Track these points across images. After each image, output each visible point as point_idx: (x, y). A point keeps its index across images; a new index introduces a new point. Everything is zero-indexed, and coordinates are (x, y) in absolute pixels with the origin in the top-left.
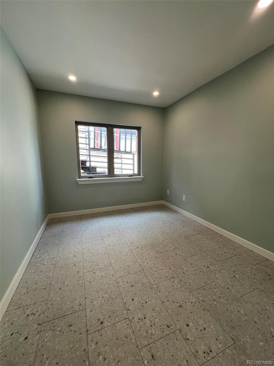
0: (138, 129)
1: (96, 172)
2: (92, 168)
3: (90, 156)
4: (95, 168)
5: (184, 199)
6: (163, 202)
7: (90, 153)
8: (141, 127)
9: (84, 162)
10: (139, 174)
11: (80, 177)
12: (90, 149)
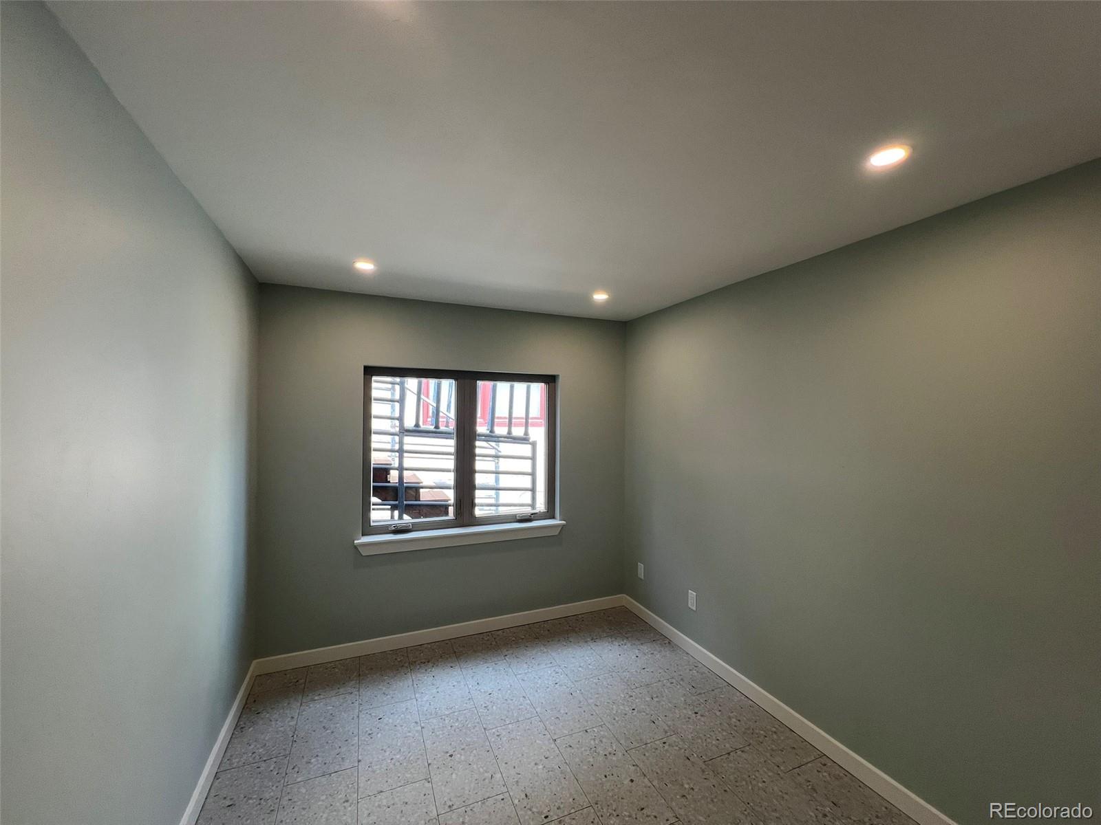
0: (550, 380)
1: (420, 501)
2: (407, 488)
3: (401, 451)
4: (415, 490)
5: (692, 604)
6: (625, 600)
7: (401, 443)
8: (558, 375)
9: (382, 473)
10: (550, 514)
11: (368, 529)
12: (404, 432)
